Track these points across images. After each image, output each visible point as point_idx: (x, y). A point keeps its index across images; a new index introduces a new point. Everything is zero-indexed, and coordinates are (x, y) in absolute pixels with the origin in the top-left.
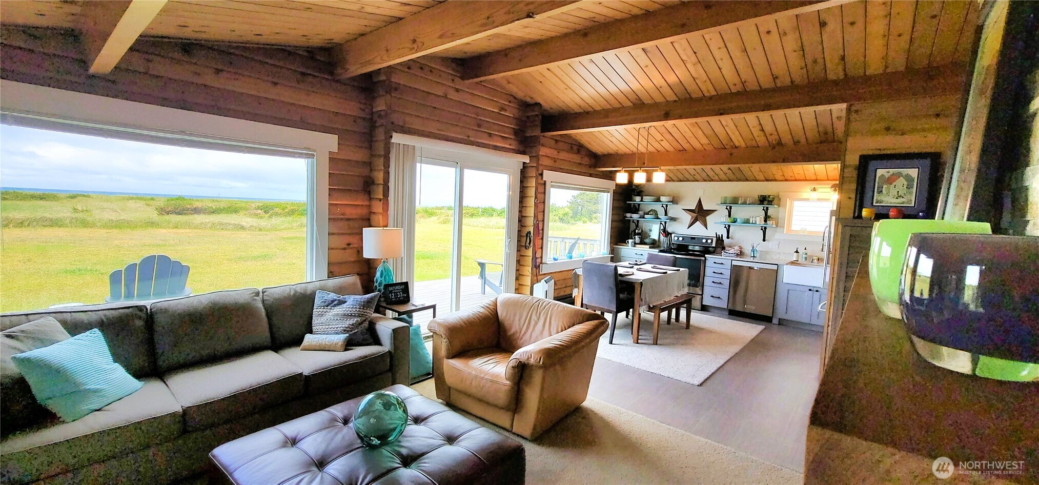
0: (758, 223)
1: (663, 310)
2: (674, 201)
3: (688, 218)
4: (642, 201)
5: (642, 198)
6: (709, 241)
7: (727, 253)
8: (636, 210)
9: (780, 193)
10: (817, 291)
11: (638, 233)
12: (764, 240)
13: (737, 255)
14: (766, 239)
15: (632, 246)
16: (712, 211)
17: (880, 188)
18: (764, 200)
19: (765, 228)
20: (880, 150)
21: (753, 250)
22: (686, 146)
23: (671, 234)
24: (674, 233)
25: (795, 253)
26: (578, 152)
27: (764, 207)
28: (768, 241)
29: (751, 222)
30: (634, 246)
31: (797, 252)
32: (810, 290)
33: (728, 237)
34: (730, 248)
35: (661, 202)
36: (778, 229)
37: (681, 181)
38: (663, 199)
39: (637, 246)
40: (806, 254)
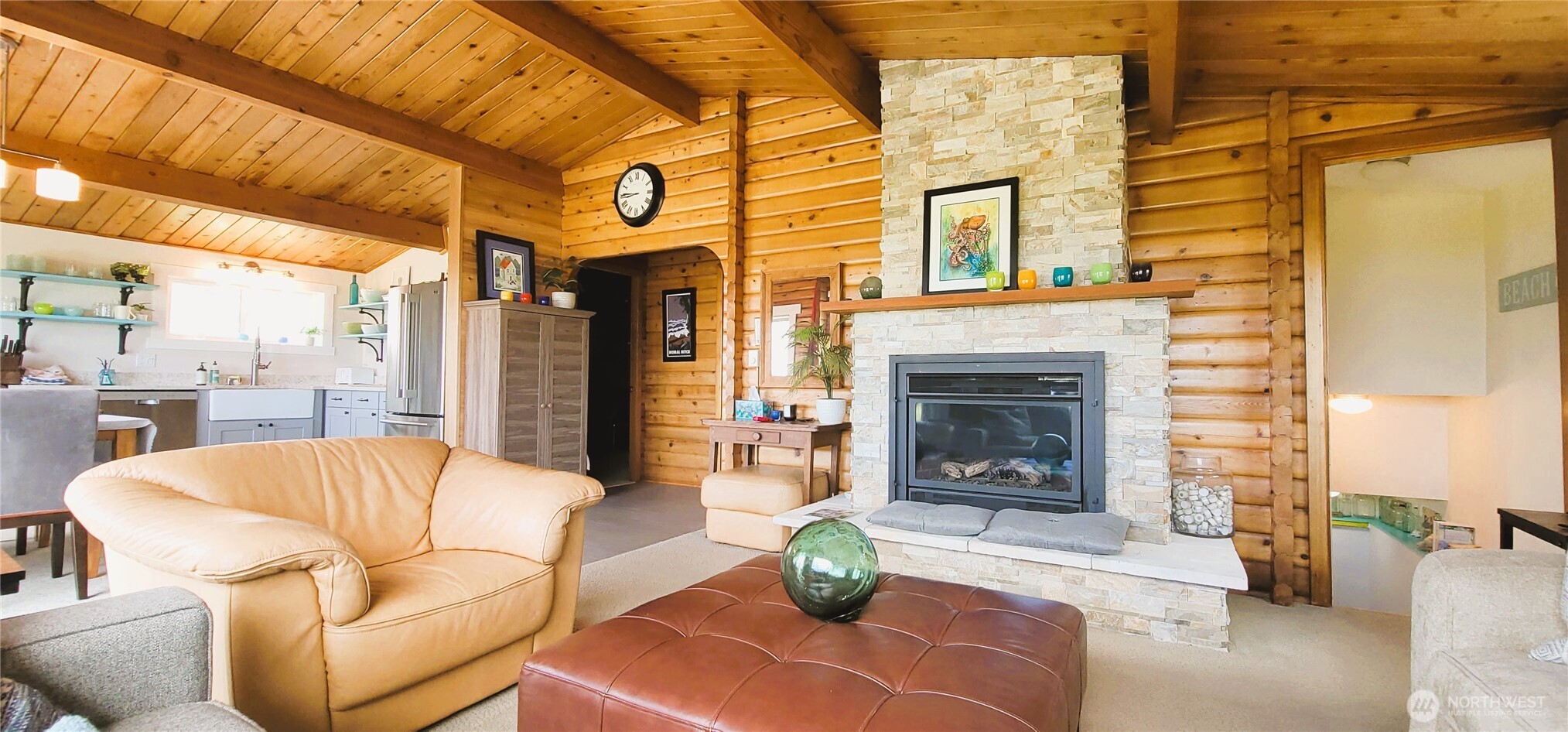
0: (119, 316)
10: (271, 425)
12: (122, 351)
13: (67, 382)
14: (127, 347)
17: (498, 270)
18: (127, 277)
20: (492, 228)
21: (106, 373)
25: (200, 371)
27: (125, 287)
28: (131, 352)
29: (98, 314)
31: (202, 369)
32: (260, 425)
36: (153, 331)
40: (217, 372)
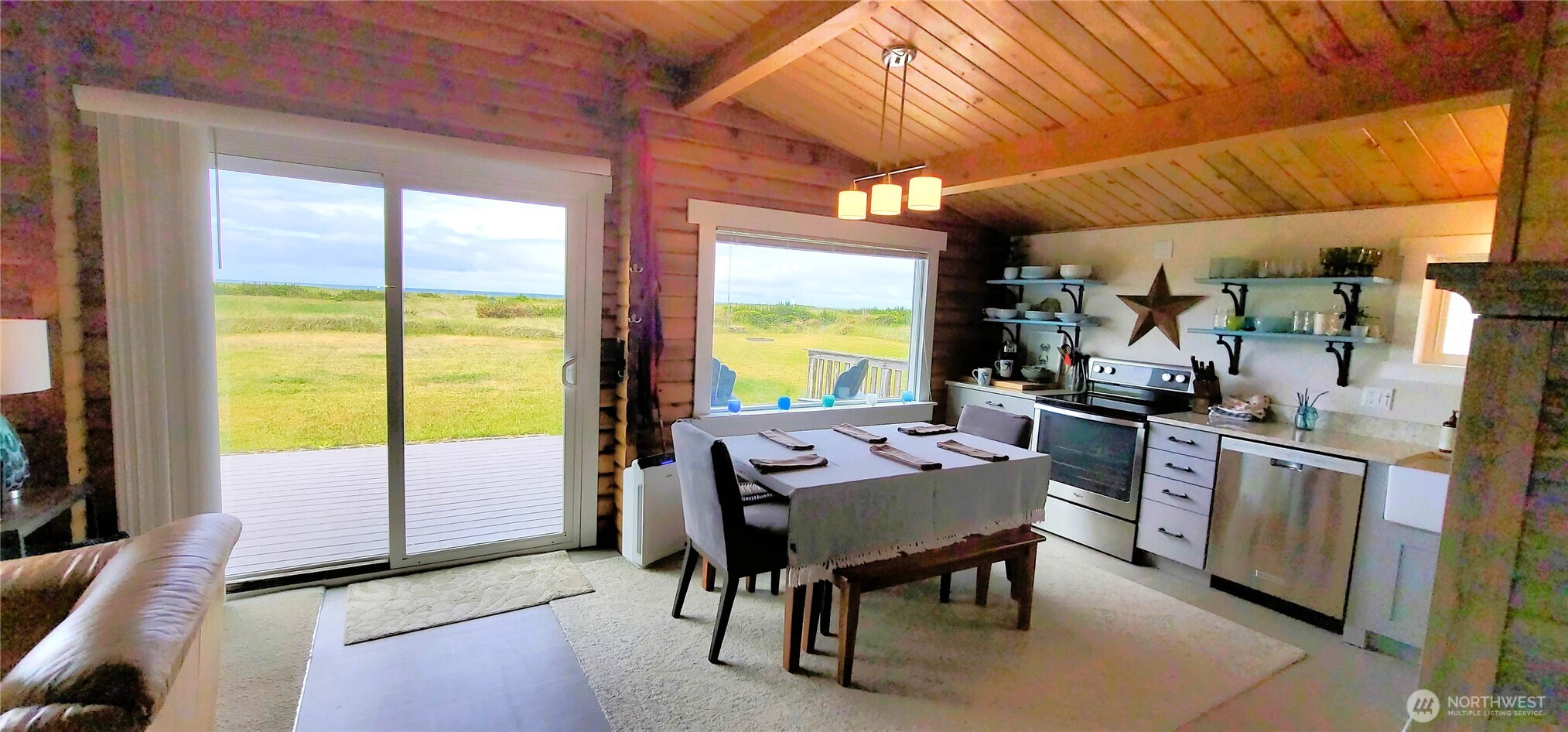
0: (1318, 330)
1: (964, 564)
2: (1096, 276)
3: (1130, 318)
4: (1019, 277)
5: (1020, 272)
6: (1180, 379)
7: (1224, 412)
8: (1009, 298)
9: (1403, 242)
11: (1008, 353)
12: (1343, 381)
13: (1254, 419)
14: (1350, 378)
15: (984, 384)
16: (1191, 301)
18: (1343, 264)
19: (1349, 347)
21: (1305, 410)
22: (1061, 116)
23: (1087, 358)
24: (1096, 356)
25: (1447, 427)
26: (815, 161)
27: (1339, 284)
28: (1359, 384)
29: (1295, 328)
30: (991, 385)
31: (1452, 422)
33: (1234, 370)
34: (1236, 401)
35: (1063, 278)
36: (1393, 352)
37: (1114, 225)
38: (1066, 271)
39: (998, 383)
